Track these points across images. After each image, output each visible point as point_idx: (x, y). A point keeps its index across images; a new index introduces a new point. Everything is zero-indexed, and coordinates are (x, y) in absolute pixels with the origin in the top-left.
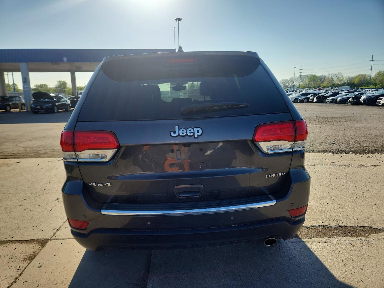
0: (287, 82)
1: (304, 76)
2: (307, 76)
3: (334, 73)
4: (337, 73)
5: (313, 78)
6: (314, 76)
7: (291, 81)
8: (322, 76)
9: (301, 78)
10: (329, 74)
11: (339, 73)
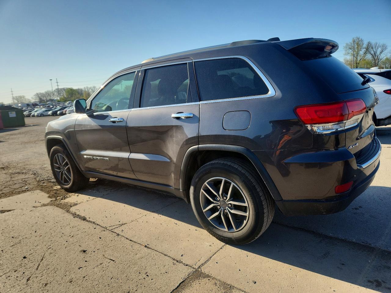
0: (43, 96)
1: (61, 89)
2: (64, 89)
3: (89, 86)
4: (92, 87)
5: (70, 91)
6: (71, 90)
7: (48, 95)
8: (79, 89)
9: (59, 91)
10: (85, 88)
11: (93, 87)
